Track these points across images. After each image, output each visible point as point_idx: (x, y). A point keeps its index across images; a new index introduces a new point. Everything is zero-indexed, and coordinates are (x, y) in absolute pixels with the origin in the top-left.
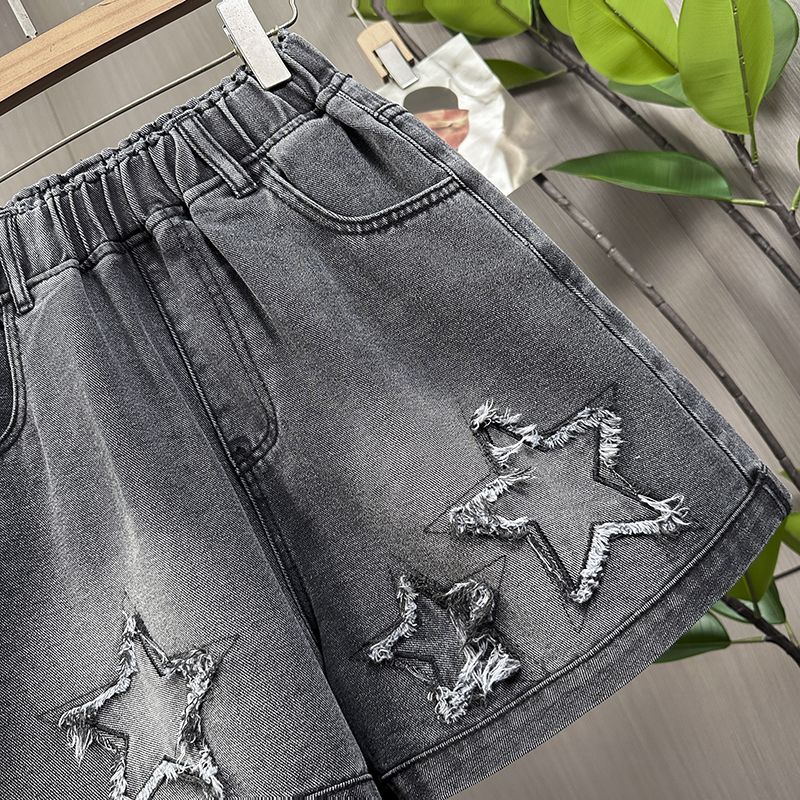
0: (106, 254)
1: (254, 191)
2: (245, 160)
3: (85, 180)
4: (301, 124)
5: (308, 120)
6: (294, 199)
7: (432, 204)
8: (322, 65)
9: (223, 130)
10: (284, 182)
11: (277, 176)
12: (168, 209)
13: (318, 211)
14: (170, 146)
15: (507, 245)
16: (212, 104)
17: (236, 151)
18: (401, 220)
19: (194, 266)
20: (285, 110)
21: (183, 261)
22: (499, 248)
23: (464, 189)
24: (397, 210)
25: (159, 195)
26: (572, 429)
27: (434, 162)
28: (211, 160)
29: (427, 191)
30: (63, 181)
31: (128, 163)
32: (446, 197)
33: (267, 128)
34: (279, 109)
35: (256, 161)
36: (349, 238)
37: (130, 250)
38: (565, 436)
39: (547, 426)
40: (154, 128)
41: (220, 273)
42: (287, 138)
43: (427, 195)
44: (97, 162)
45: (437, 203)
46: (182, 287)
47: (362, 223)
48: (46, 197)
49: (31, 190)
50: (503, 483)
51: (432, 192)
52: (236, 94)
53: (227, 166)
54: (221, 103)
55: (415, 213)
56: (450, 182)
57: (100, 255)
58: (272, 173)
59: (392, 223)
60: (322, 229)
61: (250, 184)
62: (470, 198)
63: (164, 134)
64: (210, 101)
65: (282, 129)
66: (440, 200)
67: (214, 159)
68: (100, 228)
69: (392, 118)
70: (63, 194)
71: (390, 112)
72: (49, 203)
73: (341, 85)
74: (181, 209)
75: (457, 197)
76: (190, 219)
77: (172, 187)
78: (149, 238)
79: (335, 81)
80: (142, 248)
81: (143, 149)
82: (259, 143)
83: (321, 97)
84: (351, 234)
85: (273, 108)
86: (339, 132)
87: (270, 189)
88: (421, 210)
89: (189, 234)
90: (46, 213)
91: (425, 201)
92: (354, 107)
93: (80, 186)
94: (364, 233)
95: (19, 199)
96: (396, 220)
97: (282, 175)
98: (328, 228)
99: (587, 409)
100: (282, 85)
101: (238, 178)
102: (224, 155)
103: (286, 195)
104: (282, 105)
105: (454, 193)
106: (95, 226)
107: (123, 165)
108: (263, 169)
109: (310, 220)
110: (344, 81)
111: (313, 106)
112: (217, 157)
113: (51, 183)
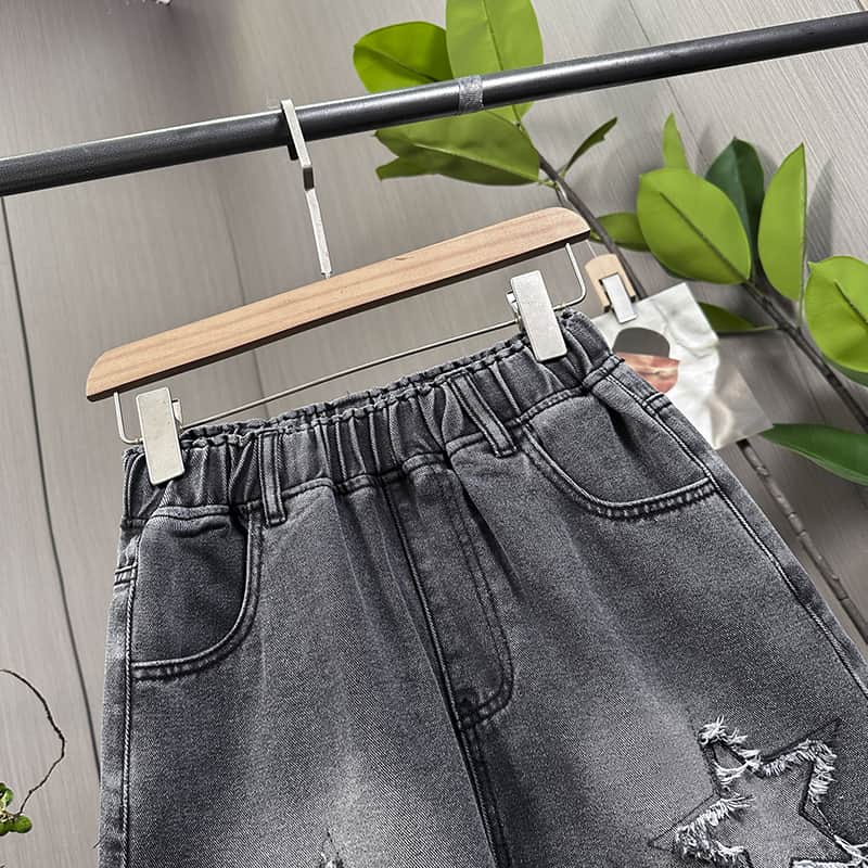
0: (362, 487)
1: (513, 454)
2: (509, 424)
3: (353, 415)
4: (566, 399)
5: (573, 397)
6: (549, 469)
7: (686, 503)
8: (599, 346)
9: (493, 393)
10: (542, 451)
11: (536, 445)
12: (429, 456)
13: (571, 486)
14: (441, 397)
15: (752, 559)
16: (485, 366)
17: (504, 414)
18: (652, 514)
19: (449, 515)
20: (553, 383)
21: (438, 507)
22: (745, 560)
23: (718, 493)
24: (649, 503)
25: (422, 442)
26: (791, 760)
27: (693, 459)
28: (478, 419)
29: (683, 489)
30: (330, 409)
31: (398, 407)
32: (700, 498)
33: (533, 397)
34: (548, 382)
35: (519, 426)
36: (598, 519)
37: (383, 485)
38: (783, 766)
39: (768, 751)
40: (424, 378)
41: (473, 524)
42: (550, 409)
43: (683, 494)
44: (365, 398)
45: (690, 503)
46: (432, 533)
47: (614, 509)
48: (314, 423)
49: (298, 412)
50: (724, 806)
51: (687, 491)
52: (511, 362)
53: (493, 427)
54: (494, 367)
55: (667, 509)
56: (706, 483)
57: (357, 486)
58: (533, 440)
59: (642, 515)
60: (574, 505)
61: (510, 447)
62: (722, 502)
63: (435, 386)
64: (483, 363)
65: (547, 400)
66: (694, 501)
67: (481, 418)
68: (362, 463)
69: (658, 410)
70: (331, 423)
71: (657, 403)
72: (317, 429)
73: (612, 369)
74: (441, 457)
75: (710, 500)
76: (451, 467)
77: (436, 437)
78: (405, 478)
79: (608, 365)
80: (396, 486)
81: (413, 397)
82: (524, 410)
83: (591, 378)
84: (601, 516)
85: (542, 379)
86: (603, 414)
87: (528, 455)
88: (673, 508)
89: (451, 484)
90: (313, 437)
91: (680, 500)
92: (622, 393)
93: (348, 420)
94: (613, 518)
95: (285, 418)
96: (649, 513)
97: (541, 443)
98: (578, 504)
99: (808, 741)
100: (557, 360)
101: (501, 440)
102: (491, 416)
103: (542, 463)
104: (552, 378)
105: (707, 495)
106: (356, 459)
107: (392, 408)
108: (524, 434)
109: (562, 491)
110: (617, 366)
111: (579, 383)
112: (484, 417)
113: (319, 410)
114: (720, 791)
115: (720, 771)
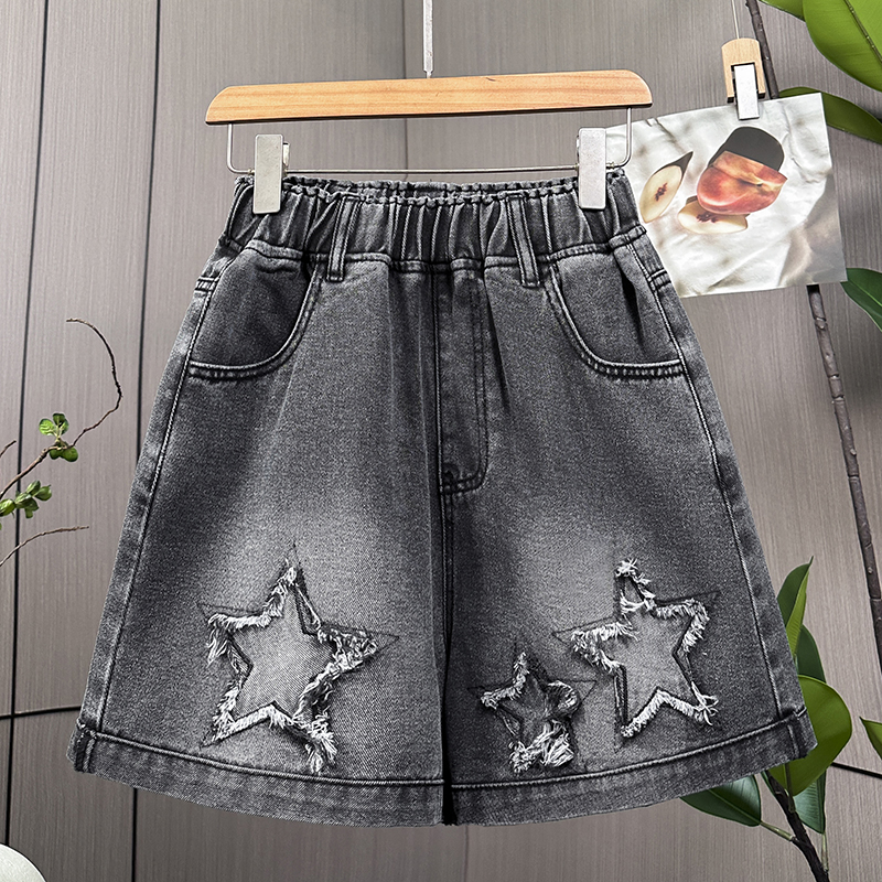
0: (414, 271)
1: (536, 288)
2: (540, 258)
3: (425, 204)
4: (591, 252)
5: (597, 252)
6: (560, 312)
7: (656, 376)
8: (630, 215)
9: (536, 224)
10: (559, 294)
11: (556, 286)
12: (470, 261)
13: (574, 333)
14: (497, 211)
15: (696, 438)
16: (538, 196)
17: (539, 248)
18: (628, 377)
19: (473, 321)
20: (585, 232)
21: (467, 311)
22: (689, 437)
23: (685, 375)
24: (628, 368)
25: (471, 247)
26: (677, 610)
27: (672, 340)
28: (518, 244)
29: (657, 364)
30: (410, 189)
31: (462, 209)
32: (669, 375)
33: (565, 240)
34: (581, 230)
35: (547, 263)
36: (586, 367)
37: (433, 273)
38: (670, 613)
39: (663, 597)
40: (491, 189)
41: (488, 336)
42: (575, 258)
43: (656, 368)
44: (441, 190)
45: (660, 377)
46: (457, 332)
47: (600, 364)
48: (392, 199)
49: (383, 184)
50: (617, 628)
51: (660, 367)
52: (559, 200)
53: (526, 255)
54: (544, 200)
55: (641, 377)
56: (677, 364)
57: (410, 268)
58: (554, 280)
59: (620, 376)
60: (571, 349)
61: (535, 281)
62: (685, 384)
63: (495, 199)
64: (538, 192)
65: (575, 248)
66: (663, 376)
67: (521, 246)
68: (420, 249)
69: (658, 287)
70: (405, 204)
71: (659, 281)
72: (392, 206)
73: (634, 239)
74: (479, 265)
75: (676, 379)
76: (483, 278)
77: (483, 247)
78: (450, 273)
79: (632, 234)
80: (443, 277)
81: (477, 203)
82: (556, 250)
83: (615, 240)
84: (589, 366)
85: (578, 226)
86: (616, 276)
87: (547, 293)
88: (645, 377)
89: (478, 293)
90: (386, 211)
91: (652, 372)
92: (635, 264)
93: (420, 206)
94: (597, 371)
95: (370, 186)
96: (626, 376)
97: (560, 286)
98: (576, 350)
99: (692, 600)
100: (596, 211)
101: (530, 269)
102: (528, 246)
103: (557, 305)
104: (585, 228)
105: (676, 375)
106: (416, 245)
107: (458, 208)
108: (550, 272)
109: (566, 334)
110: (639, 237)
111: (607, 240)
112: (523, 245)
113: (401, 188)
114: (618, 616)
115: (623, 601)
